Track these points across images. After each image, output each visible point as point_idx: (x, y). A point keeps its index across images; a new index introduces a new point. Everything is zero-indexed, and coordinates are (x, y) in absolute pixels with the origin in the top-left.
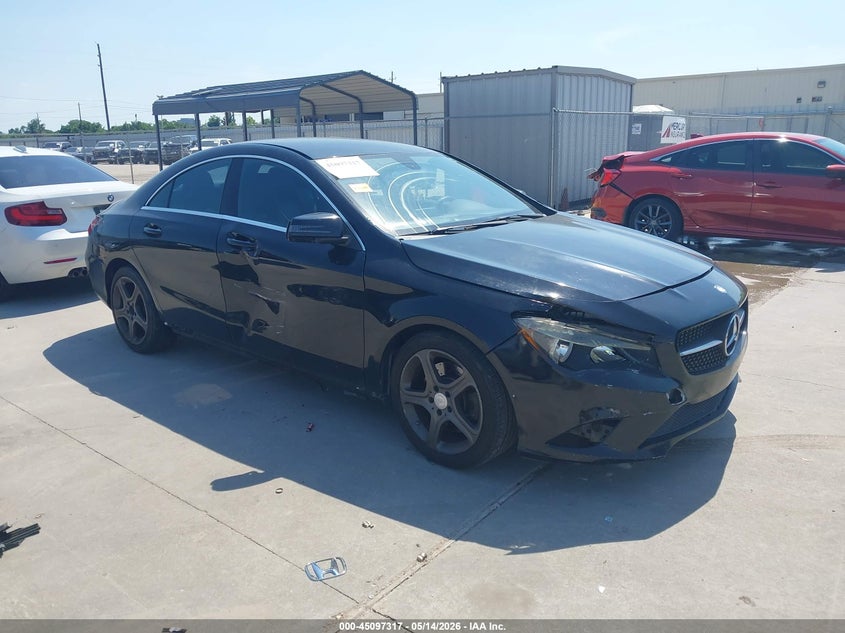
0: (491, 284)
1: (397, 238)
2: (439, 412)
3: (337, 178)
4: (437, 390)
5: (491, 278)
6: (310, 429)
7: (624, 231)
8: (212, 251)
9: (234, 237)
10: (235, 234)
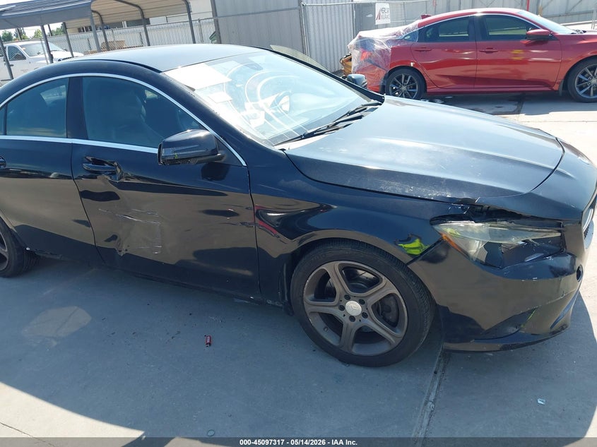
0: (399, 191)
1: (277, 149)
2: (352, 318)
3: (193, 90)
4: (348, 298)
5: (396, 184)
6: (210, 344)
7: (453, 111)
8: (69, 178)
9: (89, 162)
10: (90, 158)
